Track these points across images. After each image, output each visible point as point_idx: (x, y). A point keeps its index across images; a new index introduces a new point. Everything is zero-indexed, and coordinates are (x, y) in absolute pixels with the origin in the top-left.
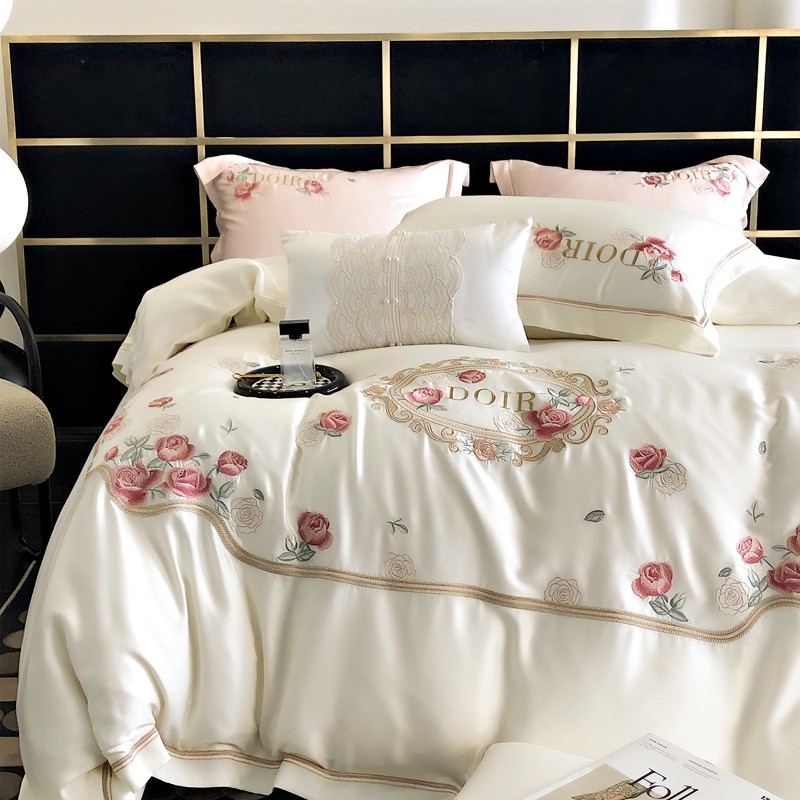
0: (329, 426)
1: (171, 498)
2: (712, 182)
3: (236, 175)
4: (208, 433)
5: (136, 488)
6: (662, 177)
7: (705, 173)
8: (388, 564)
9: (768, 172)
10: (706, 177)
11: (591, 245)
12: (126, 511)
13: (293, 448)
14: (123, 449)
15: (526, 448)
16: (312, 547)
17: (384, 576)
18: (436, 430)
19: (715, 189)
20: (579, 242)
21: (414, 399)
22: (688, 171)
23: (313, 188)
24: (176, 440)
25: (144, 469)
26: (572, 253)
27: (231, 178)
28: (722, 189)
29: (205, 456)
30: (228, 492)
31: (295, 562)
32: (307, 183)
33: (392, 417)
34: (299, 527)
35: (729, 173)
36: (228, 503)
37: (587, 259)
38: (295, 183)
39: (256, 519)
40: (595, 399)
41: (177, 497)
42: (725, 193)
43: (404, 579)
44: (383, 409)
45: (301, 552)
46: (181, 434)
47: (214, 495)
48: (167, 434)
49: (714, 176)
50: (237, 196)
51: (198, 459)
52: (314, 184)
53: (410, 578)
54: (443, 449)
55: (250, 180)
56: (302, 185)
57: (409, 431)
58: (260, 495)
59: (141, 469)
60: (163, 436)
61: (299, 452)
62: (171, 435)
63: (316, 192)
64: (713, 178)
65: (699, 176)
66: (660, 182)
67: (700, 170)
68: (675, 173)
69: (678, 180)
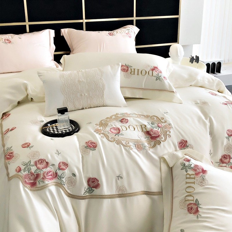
0: (90, 147)
1: (46, 183)
2: (127, 34)
4: (52, 156)
5: (32, 181)
6: (113, 33)
8: (118, 190)
9: (139, 30)
10: (125, 32)
11: (138, 70)
12: (31, 190)
13: (81, 156)
14: (23, 167)
15: (149, 144)
16: (93, 189)
17: (117, 194)
18: (124, 143)
20: (134, 69)
21: (112, 132)
22: (119, 30)
23: (8, 41)
24: (42, 161)
25: (33, 174)
26: (133, 73)
28: (129, 36)
29: (53, 165)
30: (64, 176)
31: (88, 194)
33: (109, 140)
34: (88, 183)
35: (130, 31)
36: (64, 179)
37: (138, 74)
39: (74, 183)
40: (162, 124)
41: (48, 182)
43: (123, 193)
44: (105, 138)
45: (89, 190)
46: (42, 158)
47: (59, 178)
48: (37, 159)
49: (127, 32)
51: (51, 167)
53: (126, 193)
54: (128, 149)
56: (4, 40)
57: (116, 144)
58: (74, 175)
59: (32, 174)
60: (36, 160)
61: (83, 157)
62: (39, 159)
63: (9, 43)
64: (127, 33)
65: (123, 32)
66: (113, 35)
67: (123, 30)
68: (116, 31)
69: (118, 34)
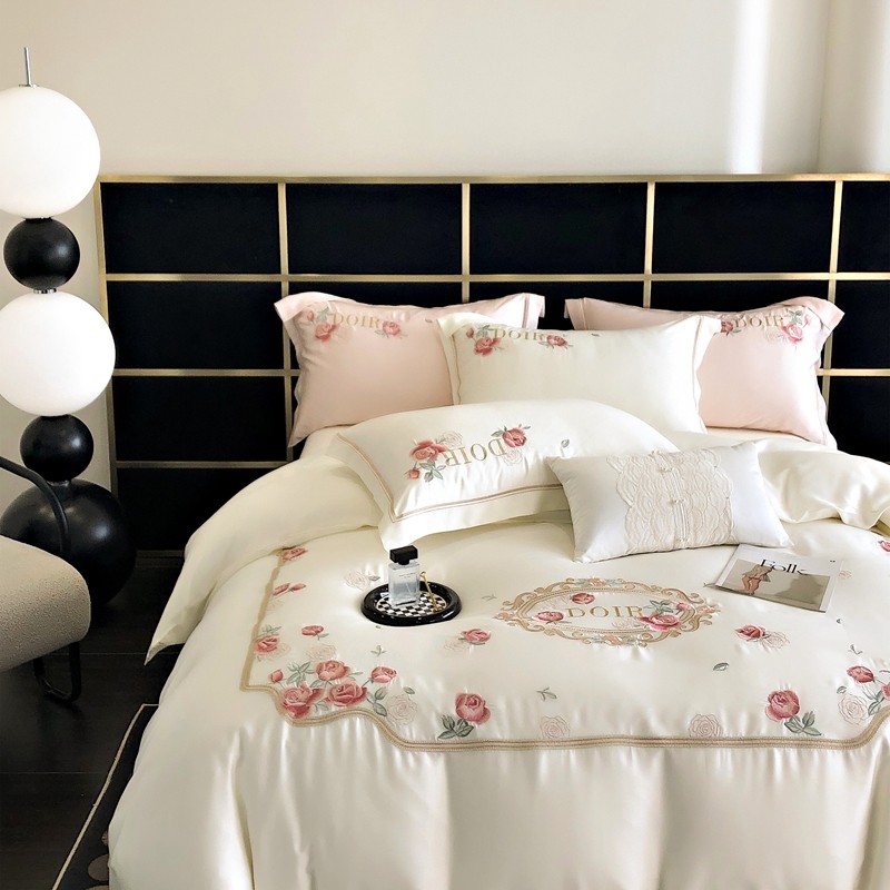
2: (784, 328)
3: (317, 315)
6: (734, 323)
7: (778, 318)
9: (843, 313)
10: (779, 323)
19: (787, 335)
27: (312, 319)
32: (385, 324)
38: (374, 325)
42: (797, 340)
49: (786, 322)
50: (318, 337)
52: (393, 325)
55: (330, 321)
56: (381, 327)
63: (395, 334)
64: (785, 325)
65: (771, 322)
66: (731, 329)
67: (773, 314)
68: (747, 318)
69: (750, 327)
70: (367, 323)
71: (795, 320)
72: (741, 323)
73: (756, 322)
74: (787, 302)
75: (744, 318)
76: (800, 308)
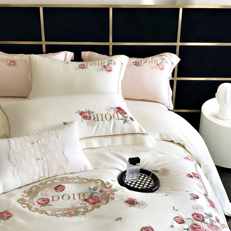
2: (158, 65)
6: (140, 62)
7: (156, 61)
9: (180, 59)
10: (156, 63)
19: (159, 67)
22: (149, 59)
23: (12, 64)
28: (161, 67)
32: (10, 61)
35: (165, 61)
38: (6, 61)
42: (162, 69)
52: (13, 62)
56: (9, 62)
63: (13, 65)
64: (158, 63)
65: (153, 62)
66: (139, 64)
67: (154, 59)
68: (145, 60)
69: (145, 64)
70: (4, 61)
71: (162, 61)
72: (143, 62)
73: (148, 62)
74: (160, 55)
75: (144, 61)
76: (165, 57)
